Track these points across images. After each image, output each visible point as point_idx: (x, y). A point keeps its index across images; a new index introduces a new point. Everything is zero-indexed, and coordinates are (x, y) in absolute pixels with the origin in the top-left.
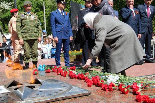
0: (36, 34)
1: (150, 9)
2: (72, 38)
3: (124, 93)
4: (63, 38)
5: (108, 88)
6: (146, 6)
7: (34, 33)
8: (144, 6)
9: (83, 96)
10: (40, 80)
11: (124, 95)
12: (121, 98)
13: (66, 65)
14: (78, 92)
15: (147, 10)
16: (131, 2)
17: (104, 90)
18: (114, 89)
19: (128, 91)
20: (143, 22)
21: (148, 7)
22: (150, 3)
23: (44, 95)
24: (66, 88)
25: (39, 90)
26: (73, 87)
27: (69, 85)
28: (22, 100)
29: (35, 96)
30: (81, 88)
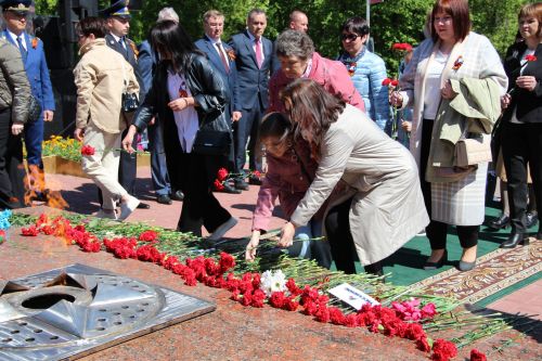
1: (261, 45)
2: (51, 114)
6: (253, 39)
8: (248, 37)
15: (254, 48)
16: (216, 24)
20: (247, 82)
21: (257, 40)
22: (262, 31)
23: (116, 319)
24: (150, 296)
25: (92, 305)
26: (164, 291)
27: (150, 286)
28: (80, 337)
29: (100, 325)
30: (186, 295)
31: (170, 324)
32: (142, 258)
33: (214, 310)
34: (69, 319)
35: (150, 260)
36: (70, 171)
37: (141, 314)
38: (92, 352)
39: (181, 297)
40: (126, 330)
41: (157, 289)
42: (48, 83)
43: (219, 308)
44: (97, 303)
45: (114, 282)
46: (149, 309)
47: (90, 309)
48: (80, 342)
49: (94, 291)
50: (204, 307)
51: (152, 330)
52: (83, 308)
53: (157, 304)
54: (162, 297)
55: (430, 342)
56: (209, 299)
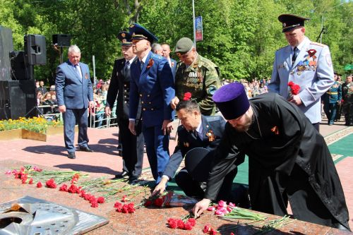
9: (101, 226)
10: (21, 205)
23: (47, 232)
24: (69, 217)
25: (32, 224)
26: (77, 212)
27: (69, 209)
30: (91, 214)
31: (81, 234)
33: (108, 223)
34: (16, 234)
36: (30, 137)
37: (62, 229)
39: (88, 215)
41: (74, 211)
43: (111, 222)
44: (36, 223)
45: (48, 208)
46: (68, 225)
47: (31, 227)
49: (34, 214)
50: (102, 221)
52: (26, 227)
53: (73, 221)
54: (77, 216)
56: (105, 216)
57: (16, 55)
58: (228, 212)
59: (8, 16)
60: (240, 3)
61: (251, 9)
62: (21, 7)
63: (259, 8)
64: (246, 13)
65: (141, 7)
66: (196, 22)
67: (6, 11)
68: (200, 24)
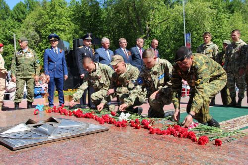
0: (30, 73)
2: (67, 76)
3: (137, 128)
4: (55, 77)
5: (122, 125)
7: (28, 72)
9: (103, 131)
11: (137, 130)
12: (136, 132)
13: (60, 105)
14: (97, 129)
17: (118, 126)
18: (127, 125)
19: (140, 126)
23: (66, 131)
24: (83, 125)
25: (59, 127)
26: (89, 124)
27: (85, 123)
28: (49, 136)
29: (59, 133)
30: (97, 125)
31: (88, 134)
32: (86, 117)
33: (108, 130)
34: (47, 130)
35: (89, 118)
37: (77, 130)
38: (53, 141)
39: (95, 125)
40: (69, 134)
42: (65, 65)
43: (110, 130)
46: (81, 128)
47: (57, 128)
48: (49, 137)
50: (103, 128)
51: (80, 135)
53: (85, 127)
55: (198, 138)
57: (69, 52)
58: (194, 127)
59: (70, 39)
60: (217, 25)
61: (225, 28)
62: (77, 34)
63: (231, 27)
64: (222, 31)
65: (150, 30)
66: (186, 37)
67: (69, 36)
68: (189, 38)
